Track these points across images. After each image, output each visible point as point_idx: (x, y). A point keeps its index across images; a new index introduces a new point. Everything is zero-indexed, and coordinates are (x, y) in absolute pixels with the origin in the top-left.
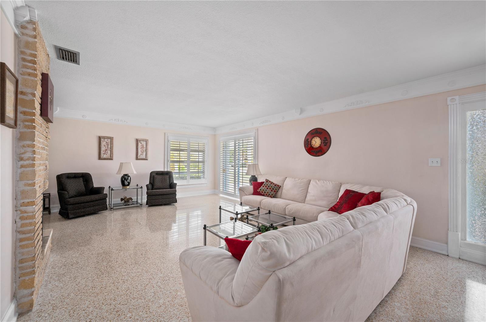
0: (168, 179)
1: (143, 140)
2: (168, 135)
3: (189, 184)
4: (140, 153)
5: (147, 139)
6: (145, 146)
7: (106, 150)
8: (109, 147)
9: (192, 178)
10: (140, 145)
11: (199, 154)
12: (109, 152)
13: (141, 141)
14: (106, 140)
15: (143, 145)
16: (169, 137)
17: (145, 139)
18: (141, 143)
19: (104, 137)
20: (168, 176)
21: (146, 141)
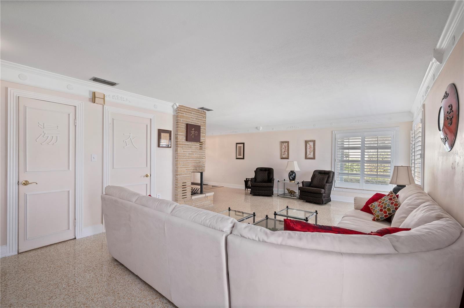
0: (326, 178)
1: (311, 141)
2: (335, 133)
3: (362, 189)
4: (308, 153)
5: (314, 139)
6: (312, 147)
7: (285, 152)
8: (287, 149)
9: (367, 182)
10: (308, 145)
11: (378, 152)
12: (286, 153)
13: (309, 143)
14: (284, 144)
15: (310, 146)
16: (337, 136)
17: (312, 140)
18: (309, 144)
19: (283, 142)
20: (328, 176)
21: (314, 142)
